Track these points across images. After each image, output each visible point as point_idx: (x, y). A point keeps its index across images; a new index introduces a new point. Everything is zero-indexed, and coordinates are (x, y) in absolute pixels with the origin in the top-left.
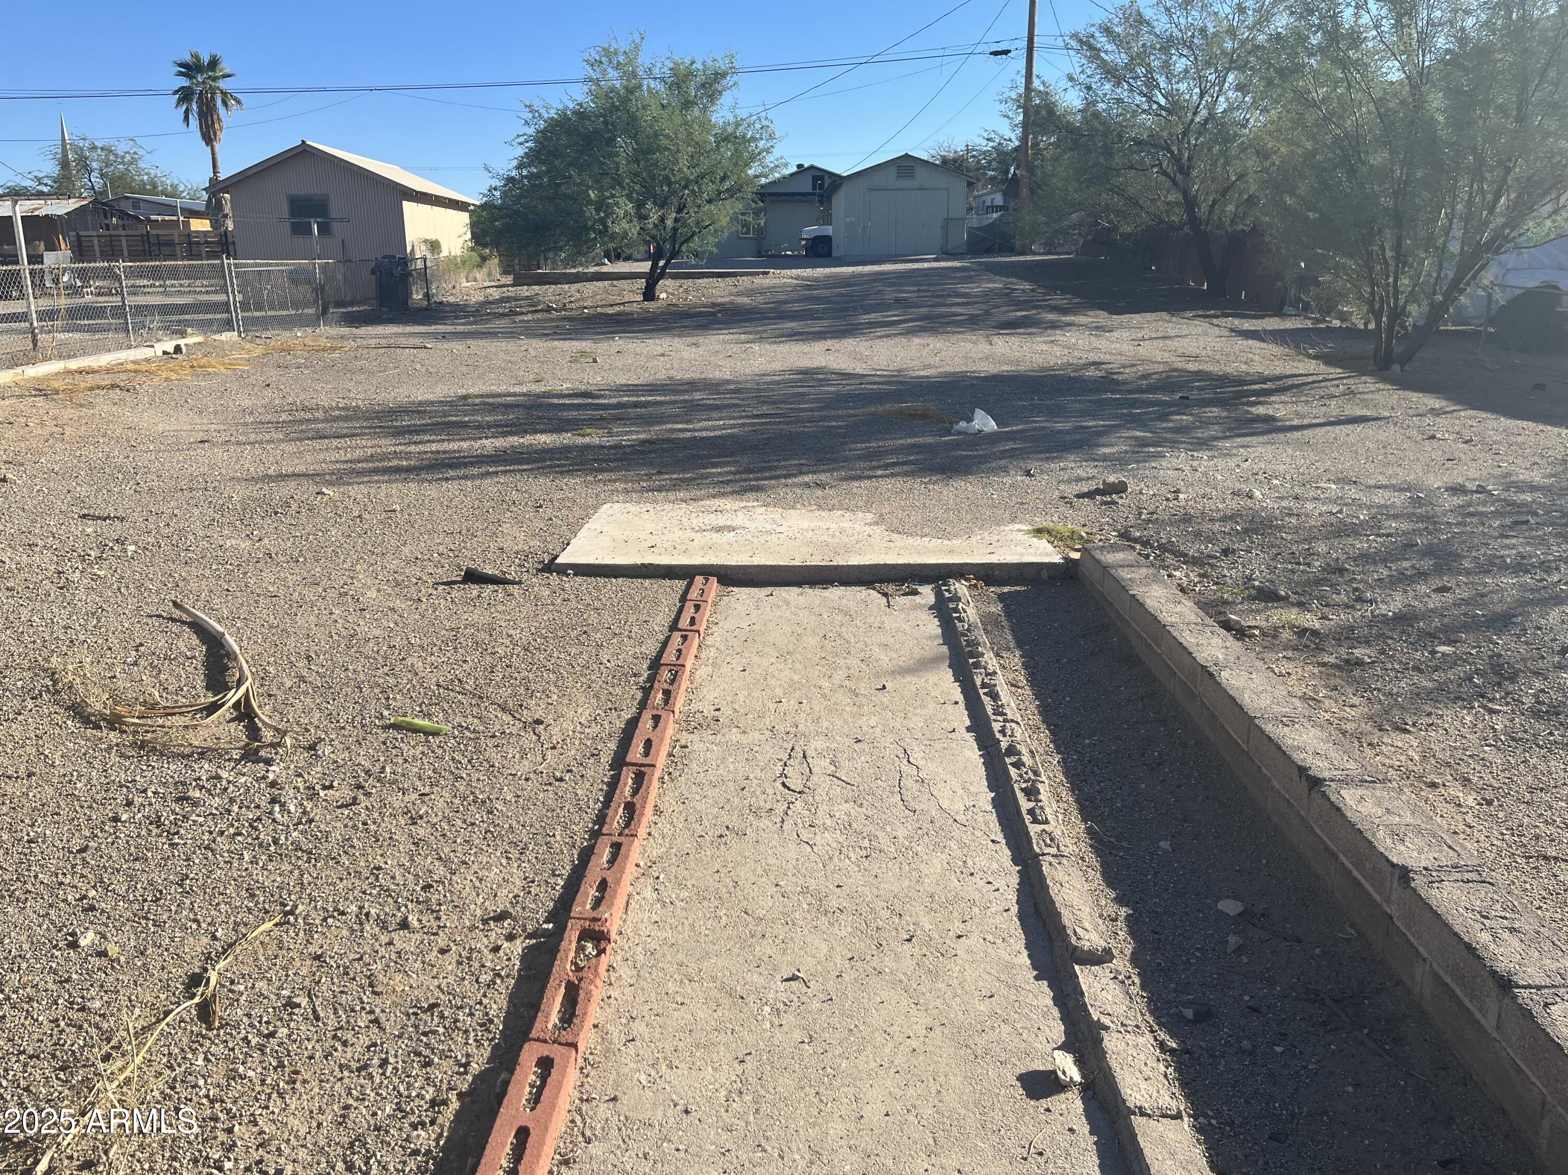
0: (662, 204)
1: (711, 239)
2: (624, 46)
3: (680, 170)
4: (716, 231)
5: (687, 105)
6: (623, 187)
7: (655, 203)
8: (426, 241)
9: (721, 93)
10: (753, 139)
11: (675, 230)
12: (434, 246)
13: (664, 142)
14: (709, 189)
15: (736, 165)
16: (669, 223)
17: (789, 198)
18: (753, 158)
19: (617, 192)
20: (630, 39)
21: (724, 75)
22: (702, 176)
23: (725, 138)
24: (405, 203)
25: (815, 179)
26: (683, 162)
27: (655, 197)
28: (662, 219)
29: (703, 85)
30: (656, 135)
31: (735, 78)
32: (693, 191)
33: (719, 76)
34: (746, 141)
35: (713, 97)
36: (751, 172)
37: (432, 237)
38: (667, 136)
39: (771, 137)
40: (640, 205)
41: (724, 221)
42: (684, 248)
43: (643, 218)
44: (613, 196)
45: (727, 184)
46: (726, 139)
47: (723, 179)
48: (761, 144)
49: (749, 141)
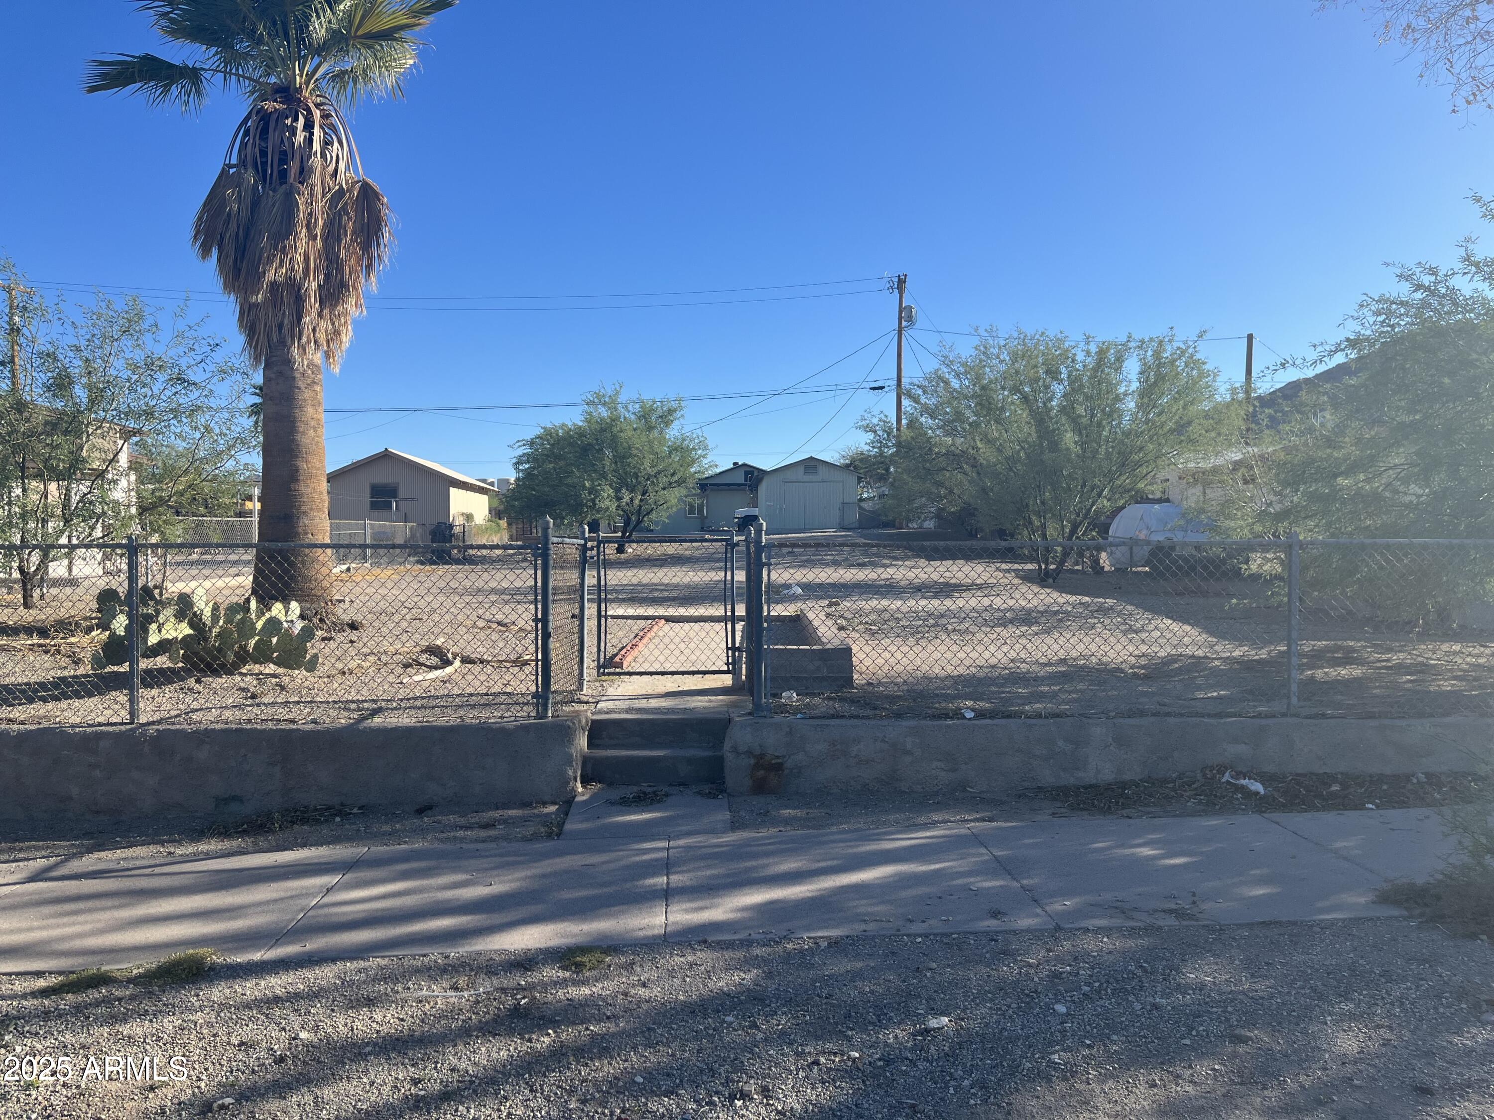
0: (632, 490)
1: (665, 514)
2: (609, 391)
3: (645, 469)
4: (668, 508)
5: (650, 428)
6: (606, 479)
7: (627, 490)
8: (463, 514)
9: (672, 421)
10: (694, 449)
11: (640, 506)
12: (469, 517)
13: (634, 452)
14: (663, 480)
15: (681, 466)
16: (637, 502)
17: (726, 487)
18: (693, 461)
19: (603, 482)
20: (613, 388)
21: (675, 410)
22: (659, 472)
23: (674, 449)
24: (451, 489)
25: (746, 473)
26: (647, 464)
27: (627, 485)
28: (632, 500)
29: (661, 417)
30: (630, 448)
31: (682, 413)
32: (653, 483)
33: (671, 411)
34: (688, 450)
35: (668, 424)
36: (693, 470)
37: (468, 511)
38: (637, 449)
39: (706, 448)
40: (617, 491)
41: (674, 501)
42: (645, 519)
43: (619, 499)
44: (600, 485)
45: (676, 478)
46: (676, 449)
47: (673, 475)
48: (699, 452)
49: (691, 450)
